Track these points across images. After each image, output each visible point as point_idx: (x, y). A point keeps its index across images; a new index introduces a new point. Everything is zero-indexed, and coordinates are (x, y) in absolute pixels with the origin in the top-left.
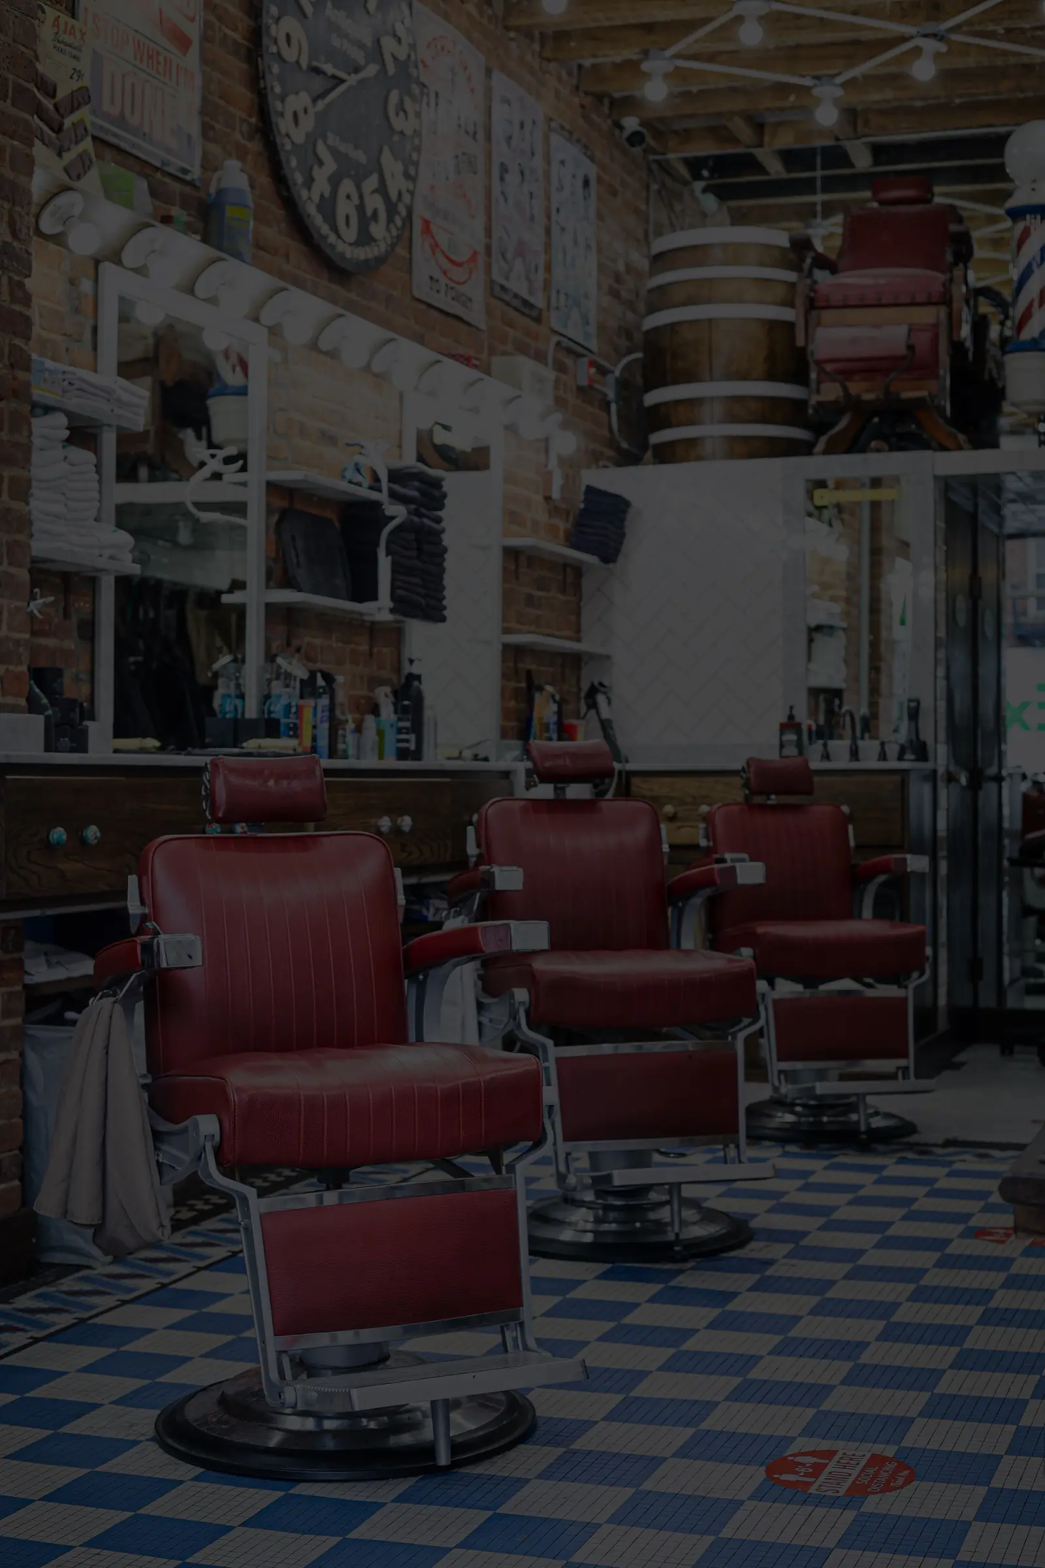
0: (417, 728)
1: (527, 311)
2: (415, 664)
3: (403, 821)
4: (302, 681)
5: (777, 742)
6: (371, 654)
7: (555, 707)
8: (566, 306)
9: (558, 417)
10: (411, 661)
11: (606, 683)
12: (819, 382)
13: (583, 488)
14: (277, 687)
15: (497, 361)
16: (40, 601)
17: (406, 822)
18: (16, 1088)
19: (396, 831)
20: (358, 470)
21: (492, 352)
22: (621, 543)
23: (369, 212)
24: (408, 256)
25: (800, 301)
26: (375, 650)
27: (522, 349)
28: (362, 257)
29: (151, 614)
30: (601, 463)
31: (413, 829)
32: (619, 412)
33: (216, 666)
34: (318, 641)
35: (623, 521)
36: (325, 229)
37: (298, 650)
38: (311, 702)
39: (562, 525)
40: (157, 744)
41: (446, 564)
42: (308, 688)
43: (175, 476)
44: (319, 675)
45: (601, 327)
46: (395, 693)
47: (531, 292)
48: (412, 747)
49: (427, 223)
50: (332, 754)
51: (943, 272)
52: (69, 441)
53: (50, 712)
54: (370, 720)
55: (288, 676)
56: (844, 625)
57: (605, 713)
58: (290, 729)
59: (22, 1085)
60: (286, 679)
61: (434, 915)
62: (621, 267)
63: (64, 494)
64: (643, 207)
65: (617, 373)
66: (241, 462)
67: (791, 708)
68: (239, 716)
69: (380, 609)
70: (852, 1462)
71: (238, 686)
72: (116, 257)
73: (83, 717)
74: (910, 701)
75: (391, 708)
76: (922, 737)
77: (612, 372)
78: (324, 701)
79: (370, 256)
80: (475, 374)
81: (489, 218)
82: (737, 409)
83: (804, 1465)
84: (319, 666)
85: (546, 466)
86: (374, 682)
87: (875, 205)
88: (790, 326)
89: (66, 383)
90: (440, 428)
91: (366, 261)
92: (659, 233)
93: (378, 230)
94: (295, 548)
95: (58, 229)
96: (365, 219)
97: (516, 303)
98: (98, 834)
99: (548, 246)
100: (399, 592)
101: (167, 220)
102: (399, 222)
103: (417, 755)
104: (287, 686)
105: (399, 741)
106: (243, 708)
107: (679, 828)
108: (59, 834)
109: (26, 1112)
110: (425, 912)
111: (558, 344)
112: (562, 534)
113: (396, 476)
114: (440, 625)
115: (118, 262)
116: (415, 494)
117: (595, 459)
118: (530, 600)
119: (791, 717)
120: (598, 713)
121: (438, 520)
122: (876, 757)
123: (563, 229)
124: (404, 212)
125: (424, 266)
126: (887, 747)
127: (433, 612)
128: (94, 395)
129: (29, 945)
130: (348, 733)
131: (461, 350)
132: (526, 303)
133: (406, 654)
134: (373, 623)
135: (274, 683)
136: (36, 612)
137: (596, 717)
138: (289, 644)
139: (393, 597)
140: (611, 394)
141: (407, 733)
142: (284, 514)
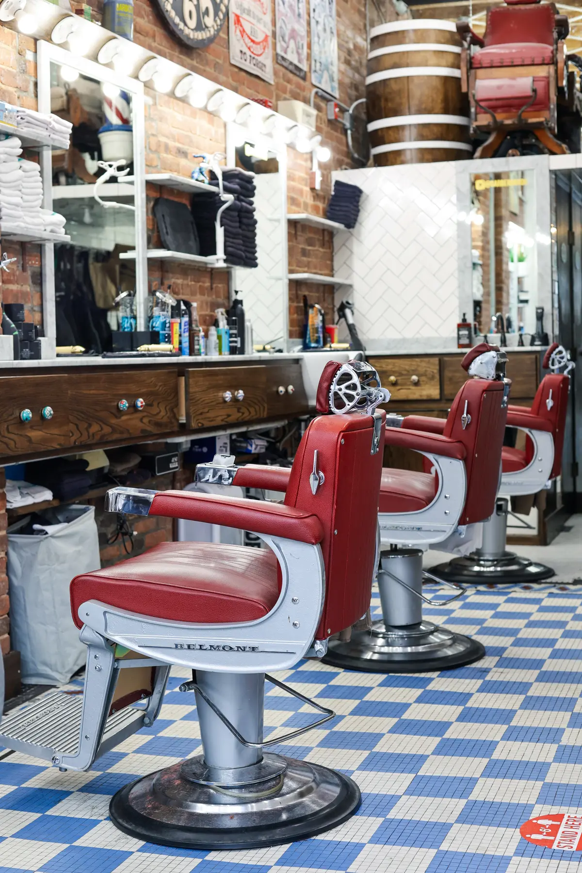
0: (241, 334)
1: (298, 73)
2: (239, 293)
3: (238, 393)
4: (172, 307)
5: (456, 335)
6: (212, 288)
7: (321, 318)
8: (320, 70)
9: (319, 138)
10: (236, 292)
11: (350, 302)
12: (476, 114)
13: (333, 183)
14: (157, 311)
15: (281, 104)
16: (8, 261)
17: (241, 394)
18: (4, 576)
19: (235, 399)
20: (201, 173)
21: (278, 98)
22: (357, 216)
23: (203, 9)
24: (227, 37)
25: (463, 65)
26: (214, 286)
27: (296, 97)
28: (200, 38)
29: (68, 267)
30: (344, 167)
31: (245, 398)
32: (352, 135)
33: (118, 299)
34: (180, 281)
35: (358, 202)
36: (177, 20)
37: (169, 287)
38: (178, 320)
39: (321, 205)
40: (83, 349)
41: (257, 231)
42: (176, 312)
43: (80, 181)
44: (182, 303)
45: (341, 83)
46: (227, 312)
47: (300, 61)
48: (239, 345)
49: (237, 17)
50: (192, 352)
51: (551, 45)
52: (22, 156)
53: (17, 333)
54: (213, 330)
55: (164, 304)
56: (480, 262)
57: (351, 321)
58: (166, 337)
59: (7, 575)
60: (162, 305)
61: (255, 449)
62: (351, 46)
63: (20, 191)
64: (363, 9)
65: (351, 111)
66: (128, 169)
67: (464, 315)
68: (133, 330)
69: (218, 260)
70: (575, 823)
71: (132, 311)
72: (48, 37)
73: (37, 336)
74: (537, 309)
75: (225, 322)
76: (545, 331)
77: (348, 111)
78: (186, 319)
79: (204, 37)
80: (269, 111)
81: (274, 15)
82: (425, 132)
83: (544, 826)
84: (181, 297)
85: (311, 169)
86: (214, 306)
87: (505, 5)
88: (458, 80)
89: (19, 118)
90: (248, 145)
91: (203, 40)
92: (372, 25)
93: (209, 21)
94: (165, 223)
95: (11, 18)
96: (201, 14)
97: (291, 67)
98: (52, 412)
99: (309, 32)
100: (230, 249)
101: (79, 12)
102: (221, 16)
103: (242, 351)
104: (163, 310)
105: (231, 342)
106: (136, 324)
107: (399, 390)
108: (27, 413)
109: (11, 590)
110: (249, 448)
111: (317, 93)
112: (321, 212)
113: (227, 176)
114: (253, 269)
115: (50, 40)
116: (237, 187)
117: (339, 164)
118: (304, 253)
119: (464, 320)
120: (346, 320)
121: (251, 203)
122: (517, 343)
123: (317, 22)
124: (224, 9)
125: (237, 44)
126: (523, 337)
127: (250, 261)
128: (37, 125)
129: (9, 483)
130: (200, 338)
131: (261, 97)
132: (297, 67)
133: (233, 288)
134: (212, 269)
135: (155, 309)
136: (5, 268)
137: (344, 323)
138: (162, 283)
139: (226, 253)
140: (348, 125)
141: (236, 337)
142: (157, 202)
